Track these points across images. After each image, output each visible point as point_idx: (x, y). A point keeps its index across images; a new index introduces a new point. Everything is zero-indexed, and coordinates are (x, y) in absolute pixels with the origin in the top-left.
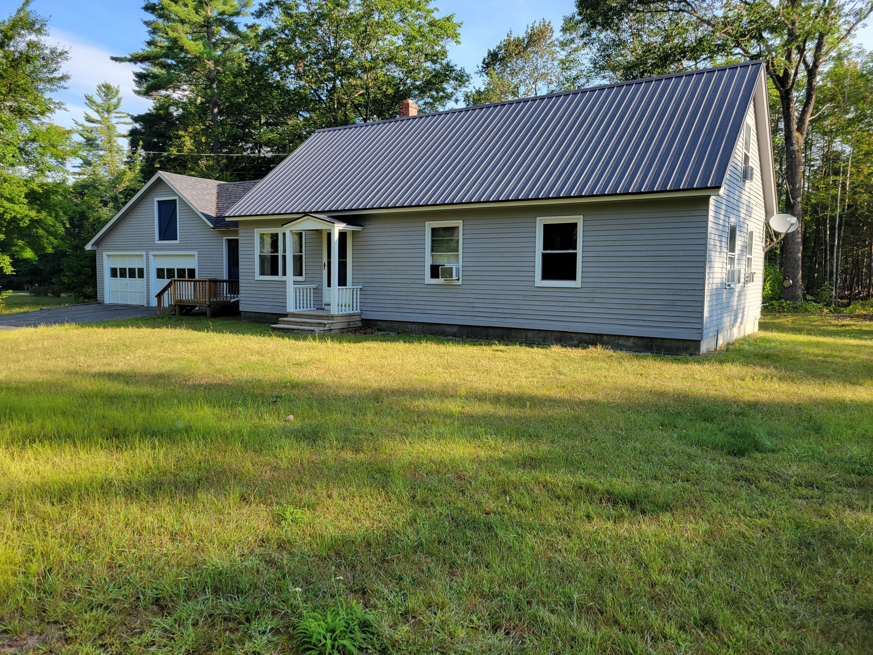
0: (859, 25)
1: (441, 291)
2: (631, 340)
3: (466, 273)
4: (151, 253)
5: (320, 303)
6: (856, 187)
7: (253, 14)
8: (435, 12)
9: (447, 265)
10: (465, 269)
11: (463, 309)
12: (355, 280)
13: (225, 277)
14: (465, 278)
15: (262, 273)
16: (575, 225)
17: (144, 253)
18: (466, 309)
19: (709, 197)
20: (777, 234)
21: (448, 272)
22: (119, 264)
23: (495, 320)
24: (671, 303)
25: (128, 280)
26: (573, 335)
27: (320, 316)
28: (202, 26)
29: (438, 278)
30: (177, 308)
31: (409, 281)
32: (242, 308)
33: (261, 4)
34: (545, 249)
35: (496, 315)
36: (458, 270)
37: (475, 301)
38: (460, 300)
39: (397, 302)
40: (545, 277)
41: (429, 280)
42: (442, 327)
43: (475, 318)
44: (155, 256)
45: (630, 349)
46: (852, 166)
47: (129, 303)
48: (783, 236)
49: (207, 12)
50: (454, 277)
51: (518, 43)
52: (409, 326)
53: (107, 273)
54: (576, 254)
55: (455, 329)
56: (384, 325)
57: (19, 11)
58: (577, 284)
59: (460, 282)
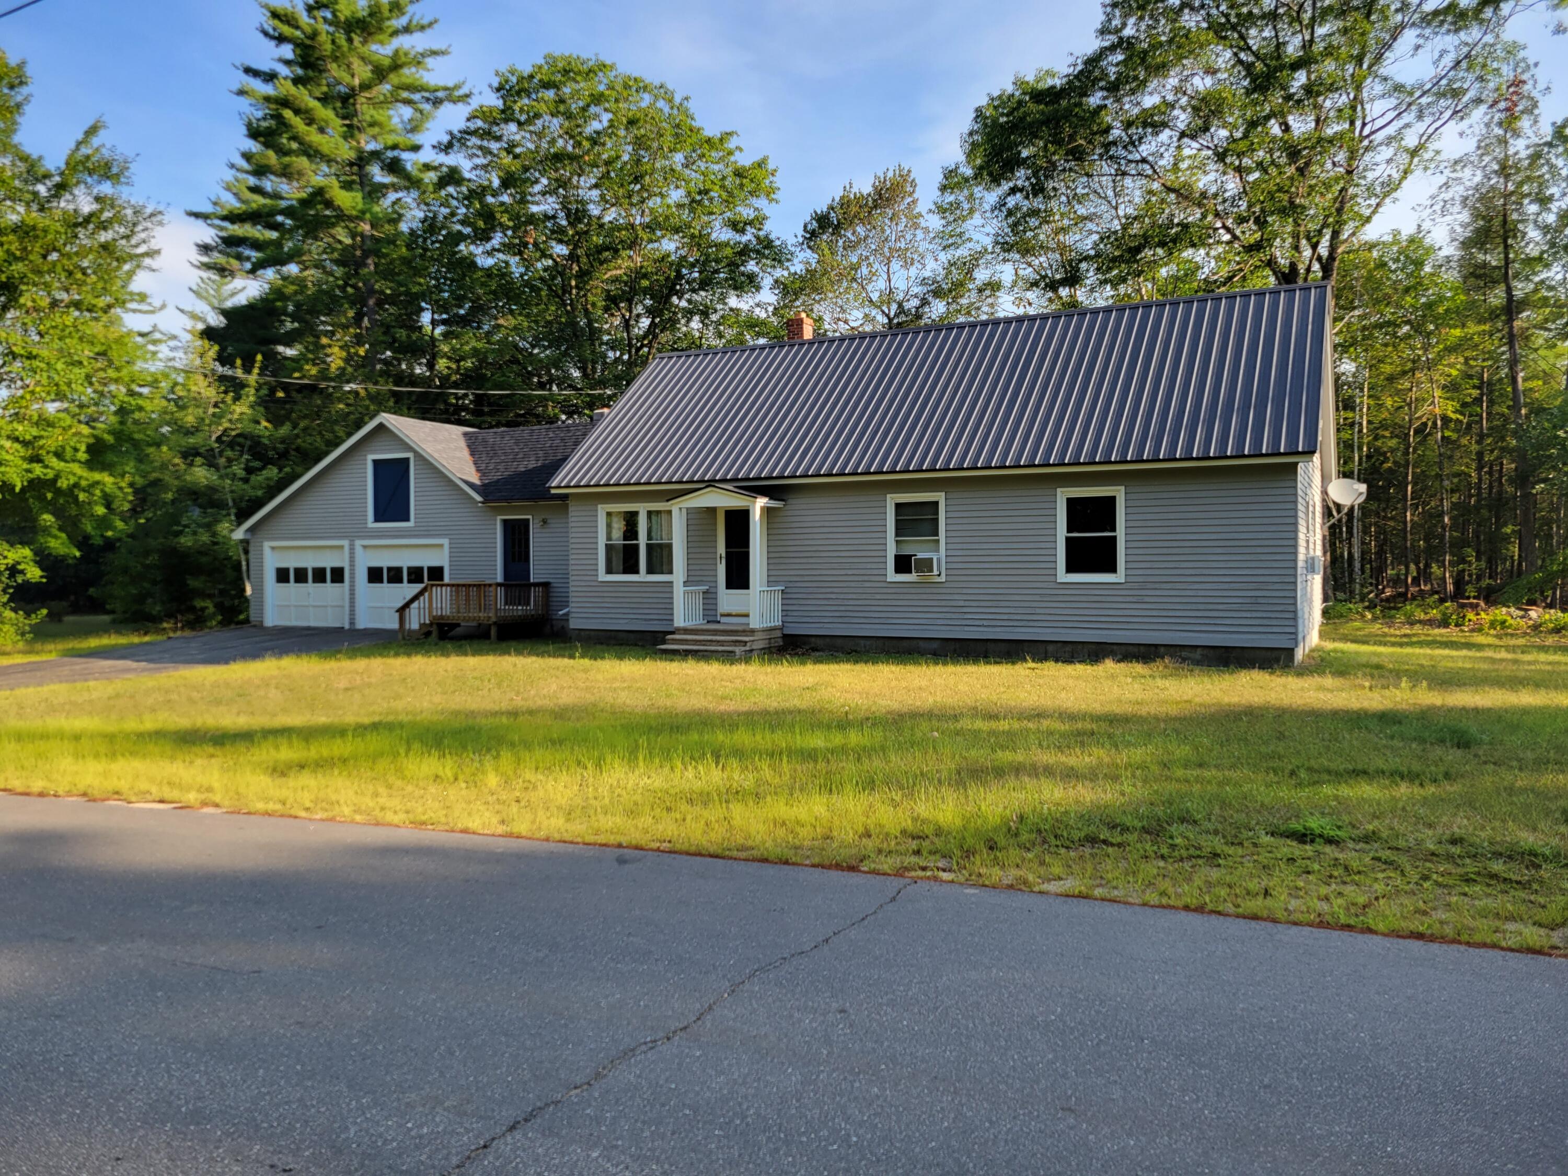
0: (1387, 200)
1: (913, 591)
2: (1199, 651)
3: (950, 566)
4: (359, 543)
5: (713, 613)
6: (1378, 429)
7: (434, 147)
8: (737, 153)
9: (920, 555)
10: (950, 559)
11: (948, 616)
12: (772, 579)
13: (500, 578)
14: (950, 572)
15: (609, 571)
16: (1112, 499)
17: (345, 543)
18: (954, 616)
19: (1297, 464)
20: (1339, 507)
21: (926, 565)
22: (292, 562)
23: (998, 629)
24: (1253, 600)
25: (311, 587)
26: (1115, 647)
27: (732, 631)
28: (351, 164)
29: (910, 572)
30: (434, 629)
31: (861, 578)
32: (574, 624)
33: (451, 133)
34: (1069, 531)
35: (999, 623)
36: (939, 560)
37: (967, 604)
38: (943, 603)
39: (843, 608)
40: (1070, 569)
41: (892, 576)
42: (915, 642)
43: (966, 628)
44: (365, 547)
45: (1198, 663)
46: (1369, 397)
47: (313, 623)
48: (1346, 510)
49: (359, 143)
50: (936, 572)
51: (860, 200)
52: (862, 642)
53: (270, 576)
54: (1115, 537)
55: (935, 645)
56: (820, 642)
57: (79, 144)
58: (1118, 577)
59: (943, 578)
